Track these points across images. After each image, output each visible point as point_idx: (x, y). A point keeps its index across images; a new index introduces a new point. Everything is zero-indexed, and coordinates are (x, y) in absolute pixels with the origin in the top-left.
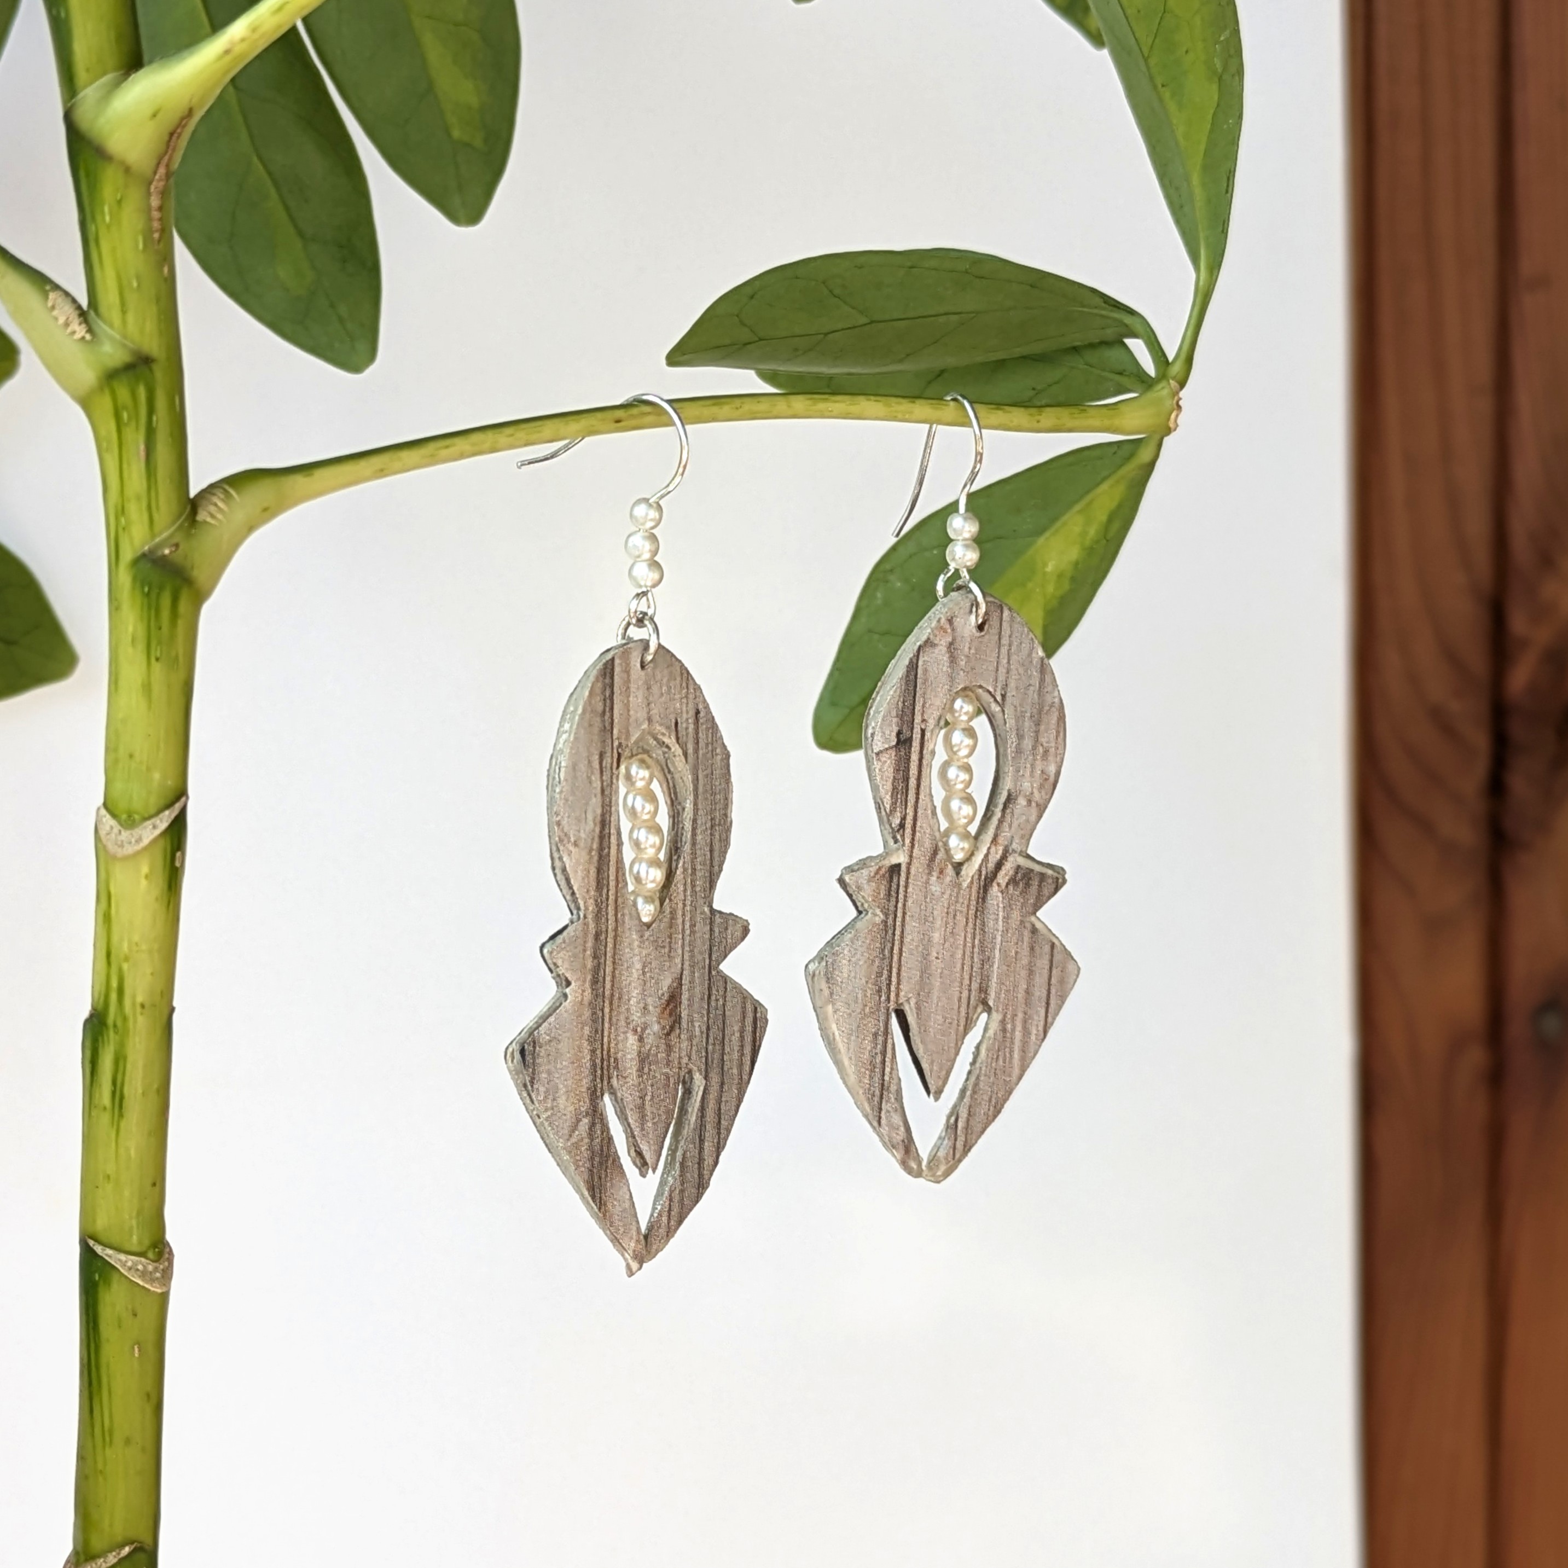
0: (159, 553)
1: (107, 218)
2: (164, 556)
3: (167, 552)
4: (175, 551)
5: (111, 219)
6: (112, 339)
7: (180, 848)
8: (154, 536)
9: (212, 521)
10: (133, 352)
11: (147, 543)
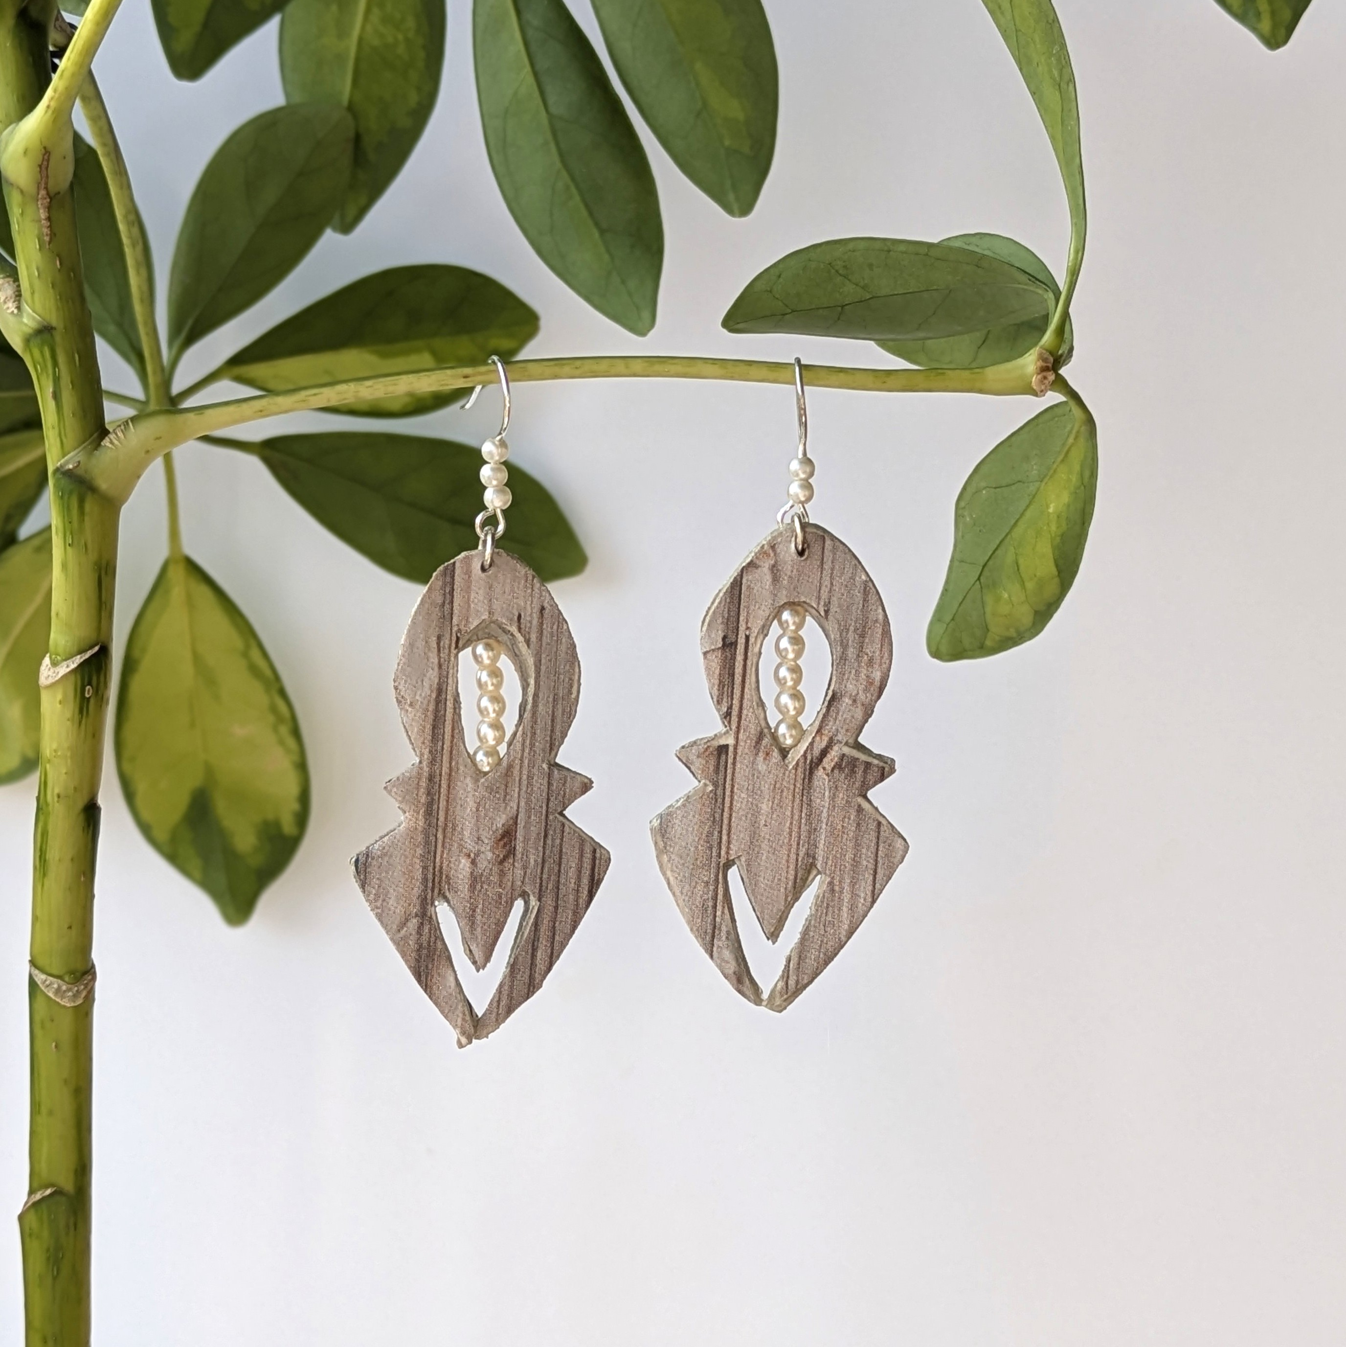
0: (67, 467)
2: (69, 470)
3: (71, 466)
4: (77, 466)
5: (18, 226)
6: (29, 314)
7: (90, 684)
8: (63, 457)
9: (108, 444)
10: (39, 322)
11: (59, 460)
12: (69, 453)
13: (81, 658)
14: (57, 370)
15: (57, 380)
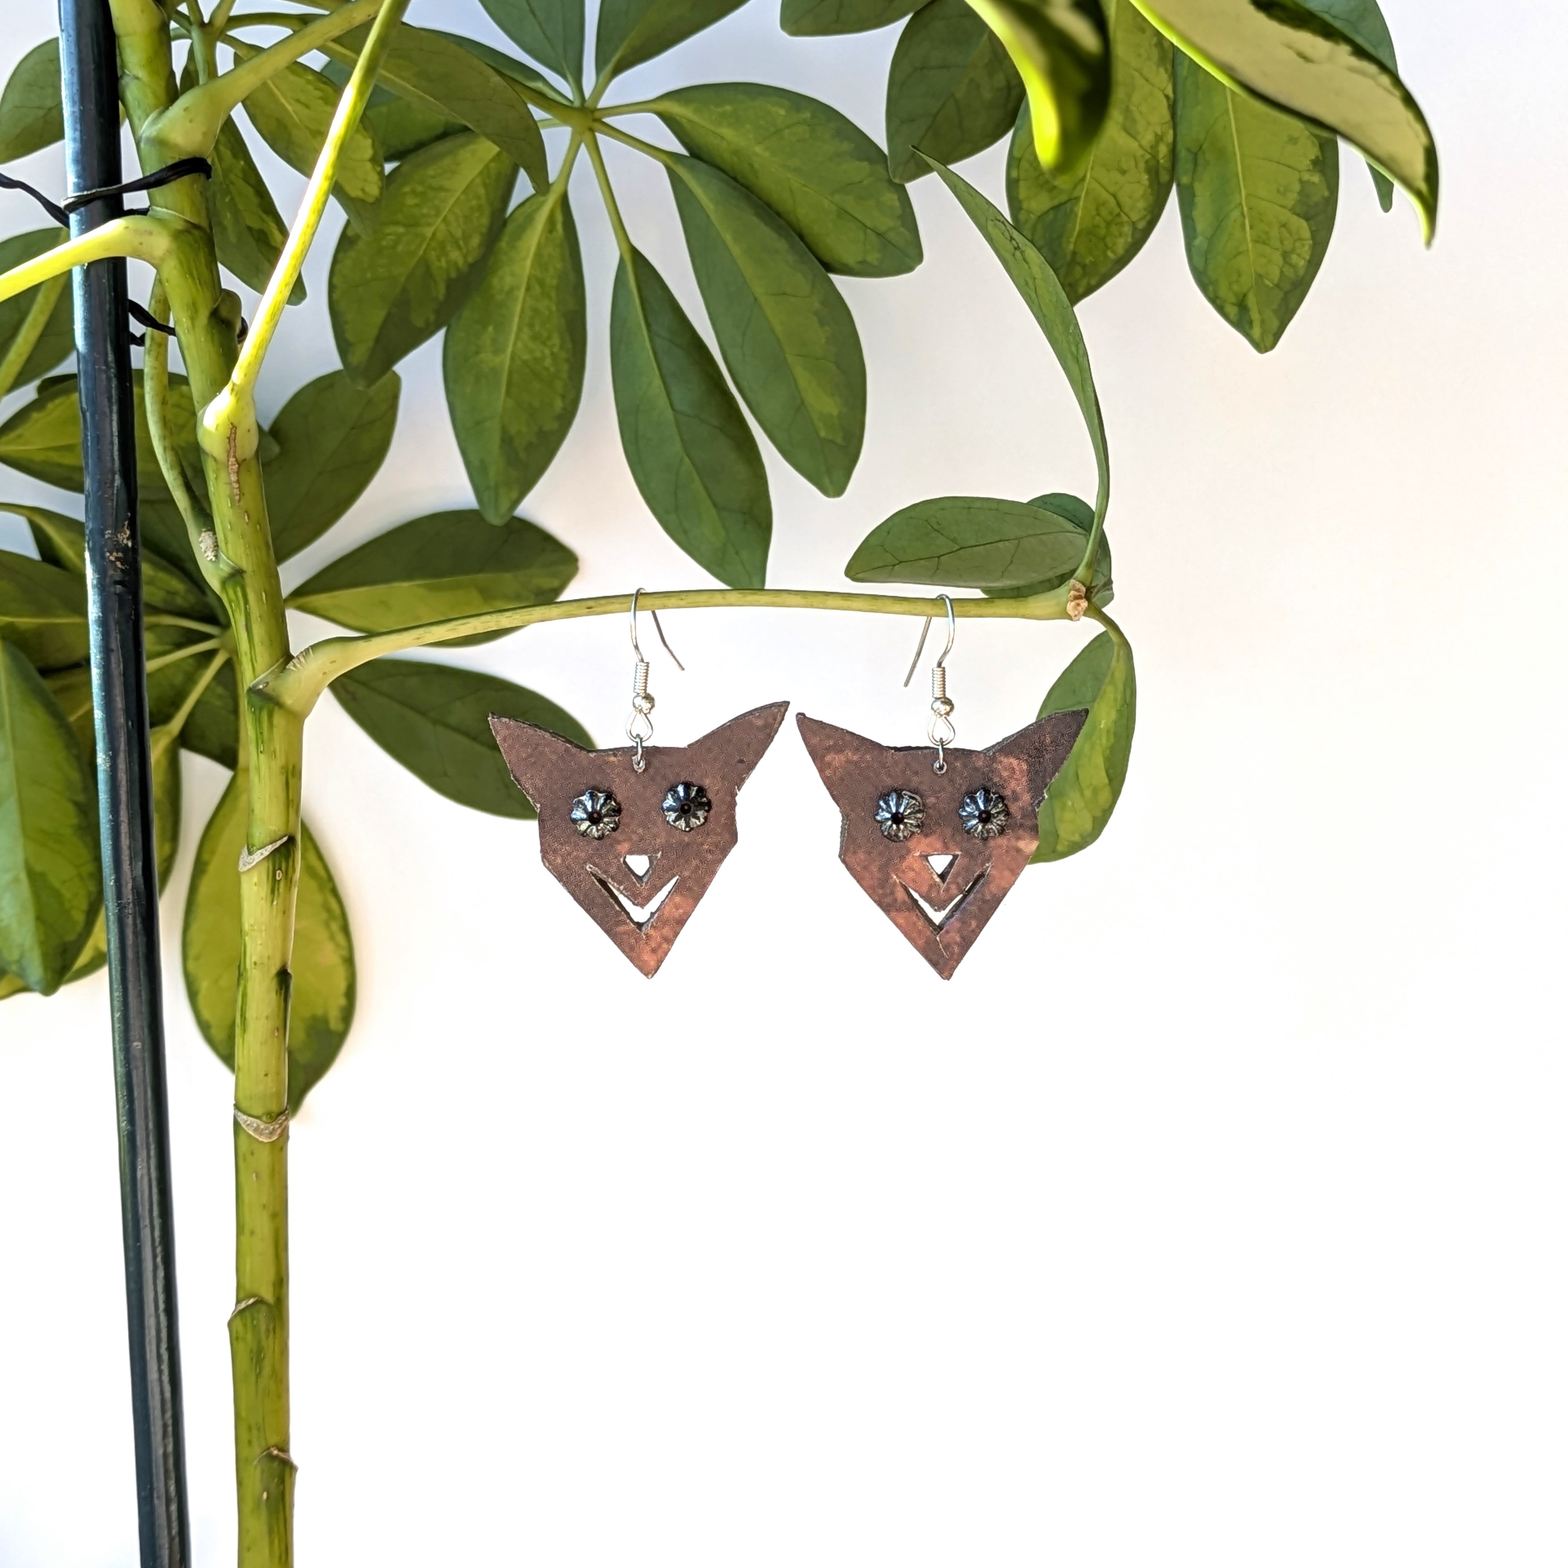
0: (257, 688)
1: (212, 489)
2: (260, 689)
3: (261, 687)
4: (266, 686)
5: (214, 489)
6: (225, 560)
7: (280, 869)
8: (255, 678)
9: (293, 669)
10: (233, 568)
11: (252, 681)
12: (259, 676)
13: (272, 847)
14: (248, 606)
15: (248, 615)
